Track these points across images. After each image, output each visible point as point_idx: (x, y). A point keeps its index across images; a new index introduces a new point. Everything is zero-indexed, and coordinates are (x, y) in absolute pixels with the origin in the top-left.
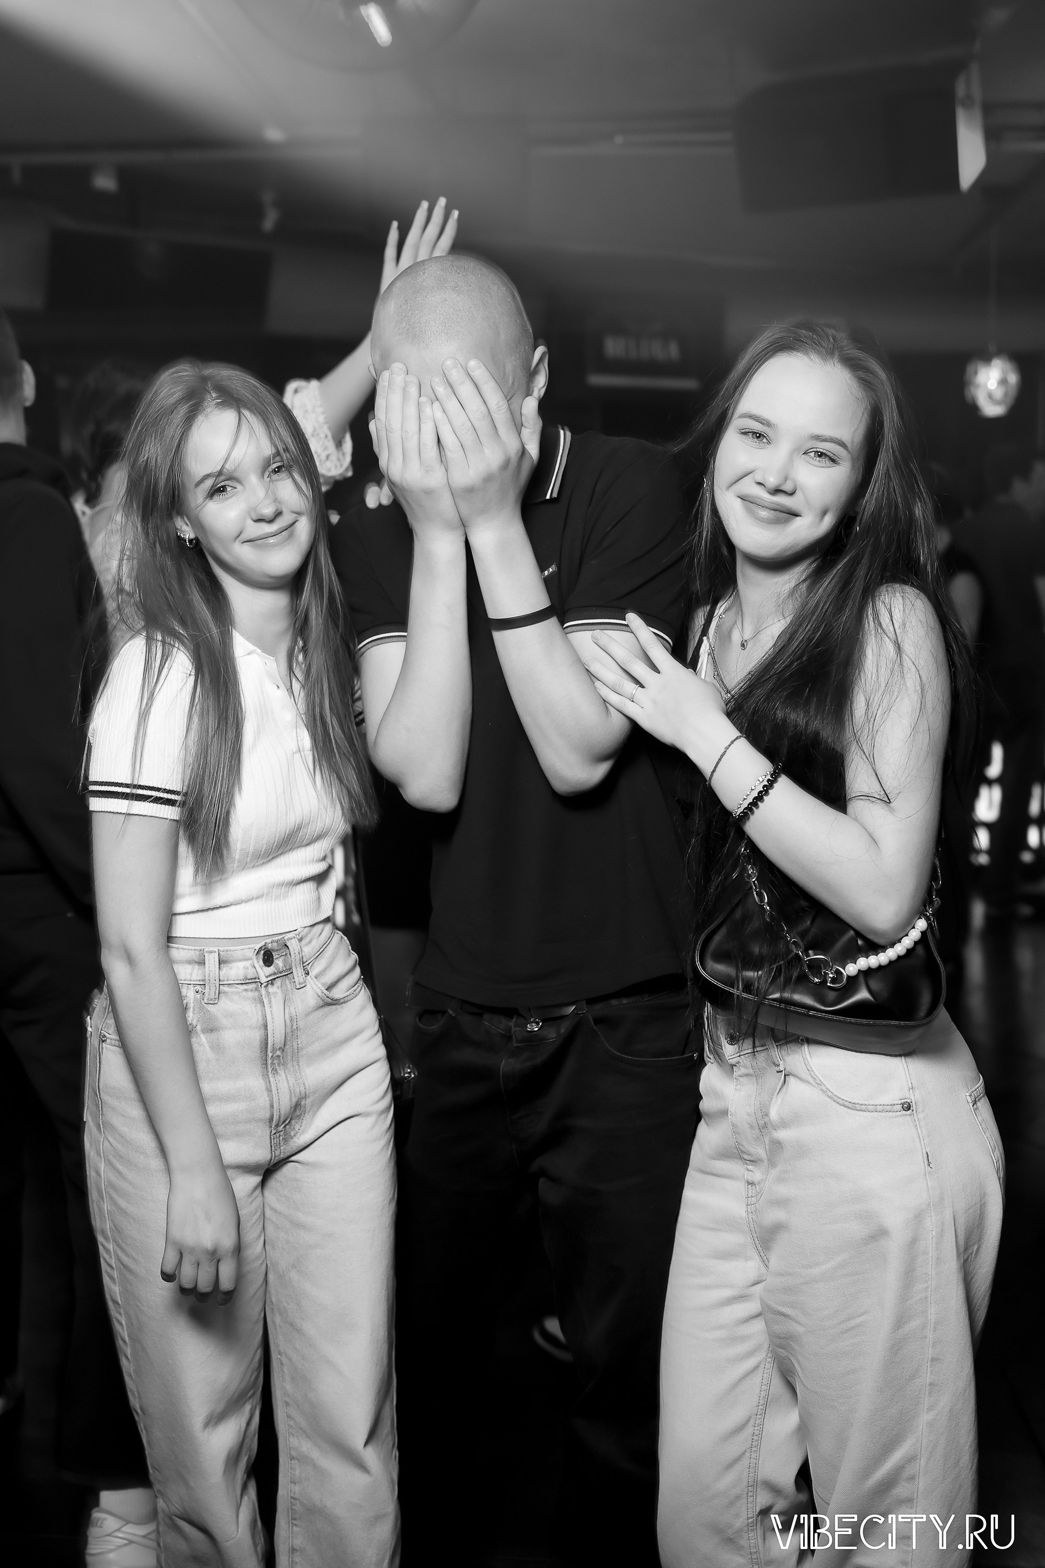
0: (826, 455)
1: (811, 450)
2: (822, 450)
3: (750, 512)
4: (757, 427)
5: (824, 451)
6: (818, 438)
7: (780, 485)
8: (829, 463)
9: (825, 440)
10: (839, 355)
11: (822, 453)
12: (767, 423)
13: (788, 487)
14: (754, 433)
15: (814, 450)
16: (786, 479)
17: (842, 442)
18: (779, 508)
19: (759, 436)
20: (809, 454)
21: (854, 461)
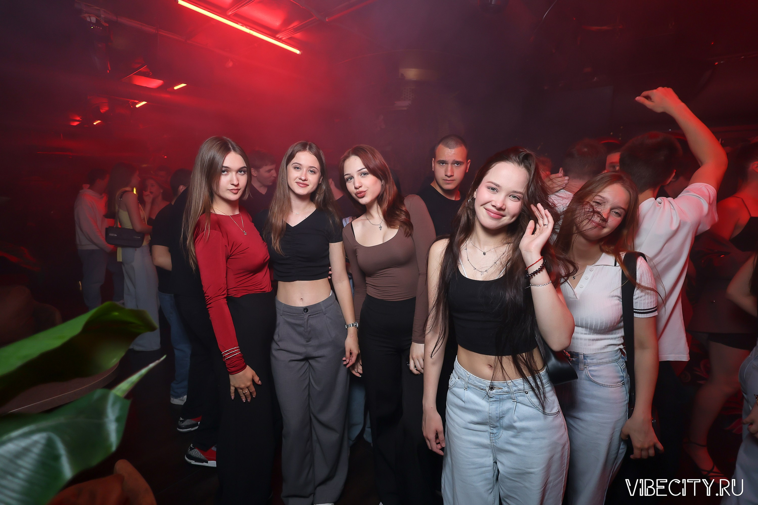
0: (516, 197)
3: (489, 214)
4: (494, 186)
6: (515, 192)
7: (502, 207)
9: (518, 193)
10: (524, 165)
12: (498, 186)
13: (504, 207)
14: (492, 188)
16: (503, 205)
18: (499, 214)
19: (493, 189)
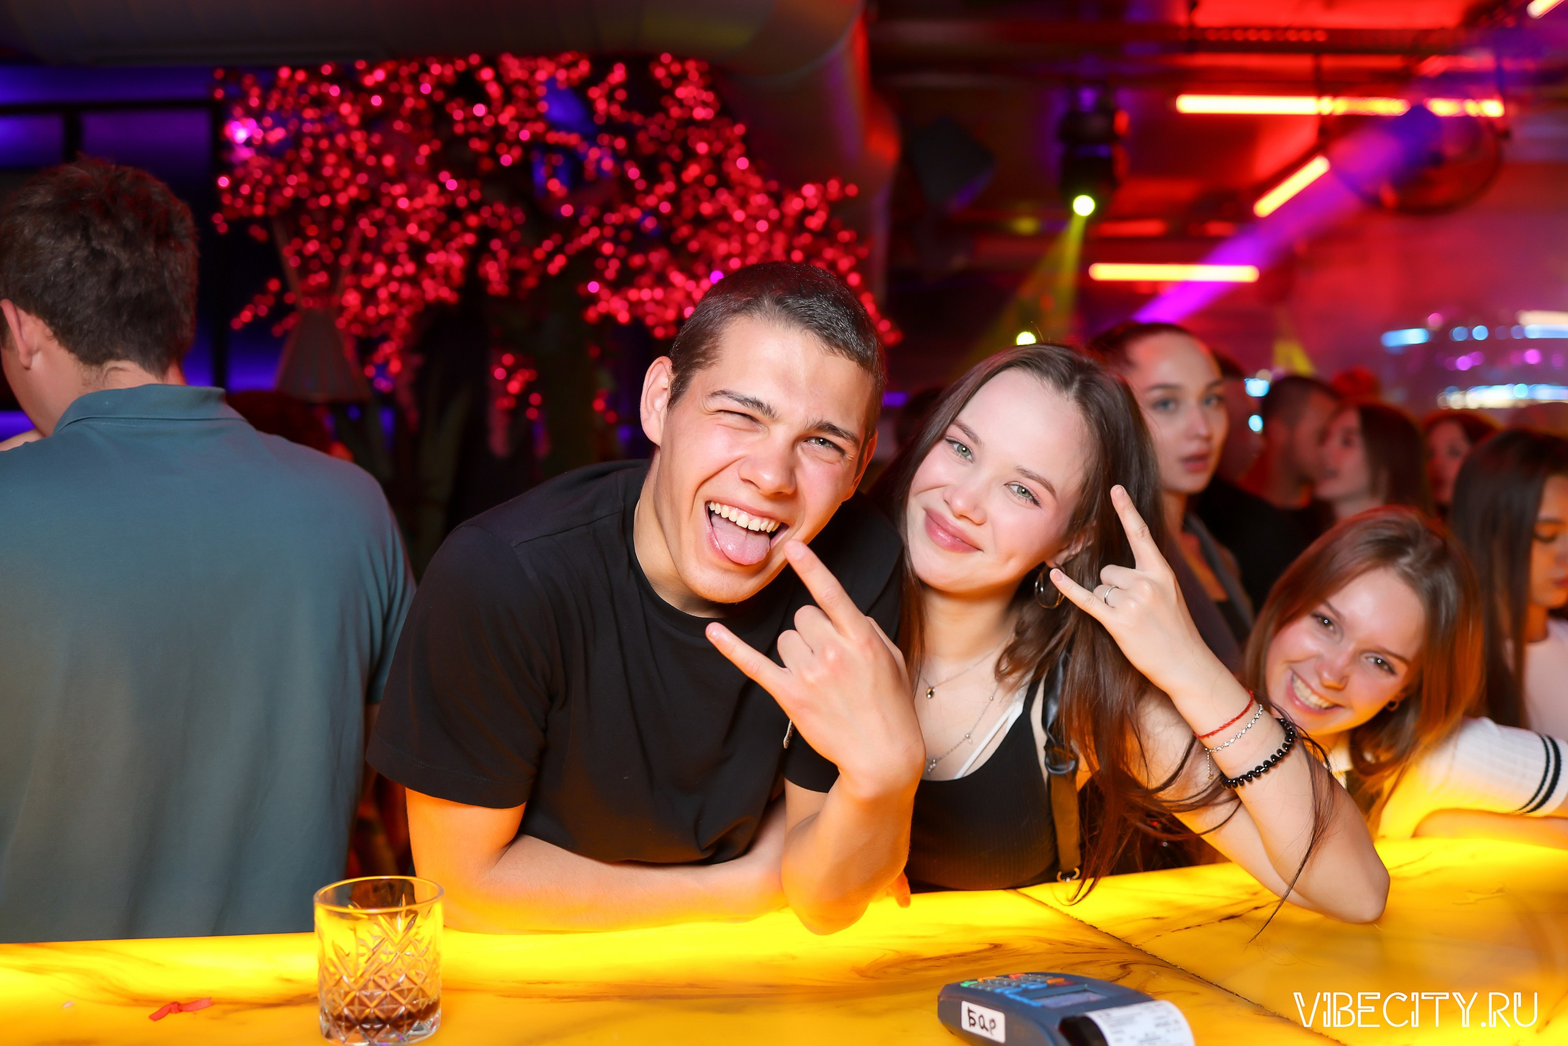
1: (1014, 483)
2: (1027, 488)
5: (1030, 490)
8: (1030, 504)
11: (1026, 491)
15: (1017, 483)
17: (1050, 485)
20: (1012, 487)
21: (1059, 509)
